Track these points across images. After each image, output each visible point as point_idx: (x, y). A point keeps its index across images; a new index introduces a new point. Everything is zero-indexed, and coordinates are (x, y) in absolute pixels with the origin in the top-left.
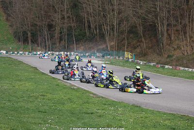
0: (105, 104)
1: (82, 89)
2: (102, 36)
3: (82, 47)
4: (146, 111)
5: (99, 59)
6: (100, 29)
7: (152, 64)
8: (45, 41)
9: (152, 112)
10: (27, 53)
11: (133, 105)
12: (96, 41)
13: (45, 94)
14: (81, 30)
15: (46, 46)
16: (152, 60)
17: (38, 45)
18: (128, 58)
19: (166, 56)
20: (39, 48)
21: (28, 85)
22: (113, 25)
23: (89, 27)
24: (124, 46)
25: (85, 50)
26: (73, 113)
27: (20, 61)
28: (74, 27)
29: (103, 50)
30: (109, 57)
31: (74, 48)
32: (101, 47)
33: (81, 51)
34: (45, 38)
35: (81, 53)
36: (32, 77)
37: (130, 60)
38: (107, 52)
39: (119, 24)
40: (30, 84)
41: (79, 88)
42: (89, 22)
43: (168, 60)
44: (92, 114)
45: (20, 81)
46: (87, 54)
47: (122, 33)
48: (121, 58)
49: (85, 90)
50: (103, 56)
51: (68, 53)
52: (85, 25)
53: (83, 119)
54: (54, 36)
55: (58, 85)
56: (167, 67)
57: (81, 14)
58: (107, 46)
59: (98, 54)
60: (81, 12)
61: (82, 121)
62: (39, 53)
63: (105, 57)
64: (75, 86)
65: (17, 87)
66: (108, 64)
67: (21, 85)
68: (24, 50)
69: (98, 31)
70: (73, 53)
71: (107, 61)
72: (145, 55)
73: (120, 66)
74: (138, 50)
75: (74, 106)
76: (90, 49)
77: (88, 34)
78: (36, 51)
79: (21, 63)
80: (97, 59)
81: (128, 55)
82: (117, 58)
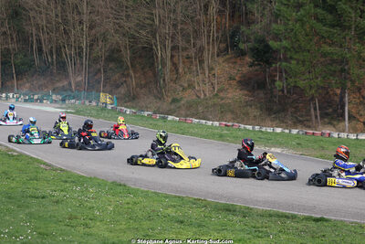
0: (66, 182)
1: (27, 156)
2: (62, 66)
3: (27, 85)
4: (135, 192)
6: (59, 54)
7: (146, 114)
9: (146, 195)
11: (113, 183)
12: (52, 74)
14: (25, 56)
16: (147, 107)
18: (106, 104)
19: (170, 100)
22: (80, 48)
23: (40, 50)
24: (99, 83)
25: (33, 90)
26: (10, 198)
28: (14, 49)
29: (64, 89)
30: (73, 101)
31: (13, 87)
32: (60, 85)
33: (25, 90)
35: (25, 95)
37: (109, 107)
38: (70, 93)
39: (91, 45)
41: (21, 155)
42: (39, 41)
43: (172, 107)
44: (43, 198)
46: (36, 97)
47: (96, 60)
48: (94, 104)
49: (31, 158)
50: (63, 100)
51: (4, 95)
52: (32, 47)
53: (28, 207)
56: (170, 118)
57: (27, 28)
58: (70, 84)
59: (54, 97)
60: (27, 25)
61: (27, 211)
63: (67, 102)
64: (15, 151)
66: (71, 113)
69: (54, 57)
70: (11, 95)
71: (69, 108)
72: (134, 99)
73: (91, 116)
74: (122, 90)
75: (12, 185)
76: (40, 87)
77: (37, 62)
80: (53, 105)
81: (105, 98)
82: (87, 103)
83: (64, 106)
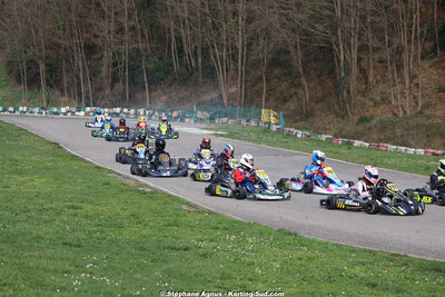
1: (164, 194)
2: (210, 73)
3: (164, 98)
5: (203, 125)
6: (206, 57)
8: (79, 84)
9: (324, 247)
10: (37, 110)
11: (279, 231)
12: (195, 82)
13: (79, 205)
14: (161, 59)
15: (80, 95)
17: (62, 91)
18: (269, 123)
19: (356, 119)
20: (65, 99)
21: (40, 183)
22: (235, 48)
24: (260, 96)
25: (171, 105)
27: (21, 129)
28: (146, 51)
29: (213, 103)
30: (225, 120)
31: (144, 100)
33: (160, 105)
34: (78, 77)
35: (160, 111)
36: (49, 164)
37: (274, 128)
38: (224, 110)
40: (43, 180)
41: (155, 191)
42: (179, 40)
43: (360, 128)
44: (186, 249)
45: (20, 173)
46: (175, 114)
48: (253, 123)
49: (169, 196)
50: (212, 119)
51: (132, 111)
52: (170, 45)
53: (165, 261)
54: (100, 72)
55: (108, 184)
56: (357, 143)
58: (221, 96)
59: (199, 114)
62: (63, 110)
63: (216, 120)
65: (14, 188)
66: (222, 136)
67: (23, 183)
68: (30, 103)
69: (200, 60)
70: (141, 111)
71: (220, 129)
72: (307, 117)
73: (250, 140)
76: (181, 101)
77: (176, 67)
78: (57, 105)
79: (22, 132)
80: (199, 125)
81: (269, 116)
82: (244, 122)
83: (213, 126)
